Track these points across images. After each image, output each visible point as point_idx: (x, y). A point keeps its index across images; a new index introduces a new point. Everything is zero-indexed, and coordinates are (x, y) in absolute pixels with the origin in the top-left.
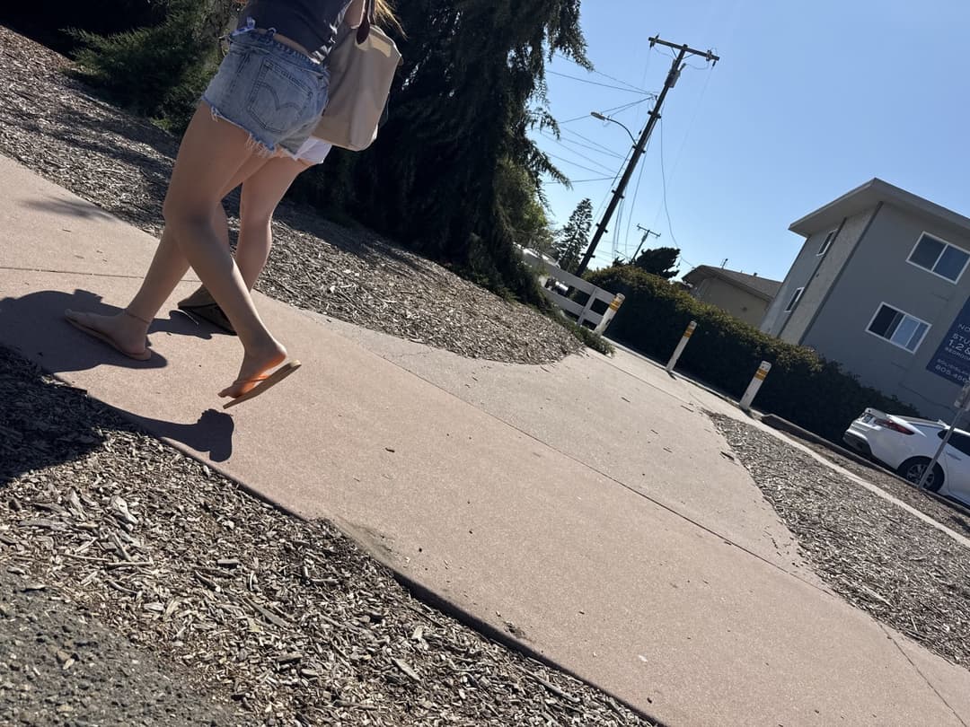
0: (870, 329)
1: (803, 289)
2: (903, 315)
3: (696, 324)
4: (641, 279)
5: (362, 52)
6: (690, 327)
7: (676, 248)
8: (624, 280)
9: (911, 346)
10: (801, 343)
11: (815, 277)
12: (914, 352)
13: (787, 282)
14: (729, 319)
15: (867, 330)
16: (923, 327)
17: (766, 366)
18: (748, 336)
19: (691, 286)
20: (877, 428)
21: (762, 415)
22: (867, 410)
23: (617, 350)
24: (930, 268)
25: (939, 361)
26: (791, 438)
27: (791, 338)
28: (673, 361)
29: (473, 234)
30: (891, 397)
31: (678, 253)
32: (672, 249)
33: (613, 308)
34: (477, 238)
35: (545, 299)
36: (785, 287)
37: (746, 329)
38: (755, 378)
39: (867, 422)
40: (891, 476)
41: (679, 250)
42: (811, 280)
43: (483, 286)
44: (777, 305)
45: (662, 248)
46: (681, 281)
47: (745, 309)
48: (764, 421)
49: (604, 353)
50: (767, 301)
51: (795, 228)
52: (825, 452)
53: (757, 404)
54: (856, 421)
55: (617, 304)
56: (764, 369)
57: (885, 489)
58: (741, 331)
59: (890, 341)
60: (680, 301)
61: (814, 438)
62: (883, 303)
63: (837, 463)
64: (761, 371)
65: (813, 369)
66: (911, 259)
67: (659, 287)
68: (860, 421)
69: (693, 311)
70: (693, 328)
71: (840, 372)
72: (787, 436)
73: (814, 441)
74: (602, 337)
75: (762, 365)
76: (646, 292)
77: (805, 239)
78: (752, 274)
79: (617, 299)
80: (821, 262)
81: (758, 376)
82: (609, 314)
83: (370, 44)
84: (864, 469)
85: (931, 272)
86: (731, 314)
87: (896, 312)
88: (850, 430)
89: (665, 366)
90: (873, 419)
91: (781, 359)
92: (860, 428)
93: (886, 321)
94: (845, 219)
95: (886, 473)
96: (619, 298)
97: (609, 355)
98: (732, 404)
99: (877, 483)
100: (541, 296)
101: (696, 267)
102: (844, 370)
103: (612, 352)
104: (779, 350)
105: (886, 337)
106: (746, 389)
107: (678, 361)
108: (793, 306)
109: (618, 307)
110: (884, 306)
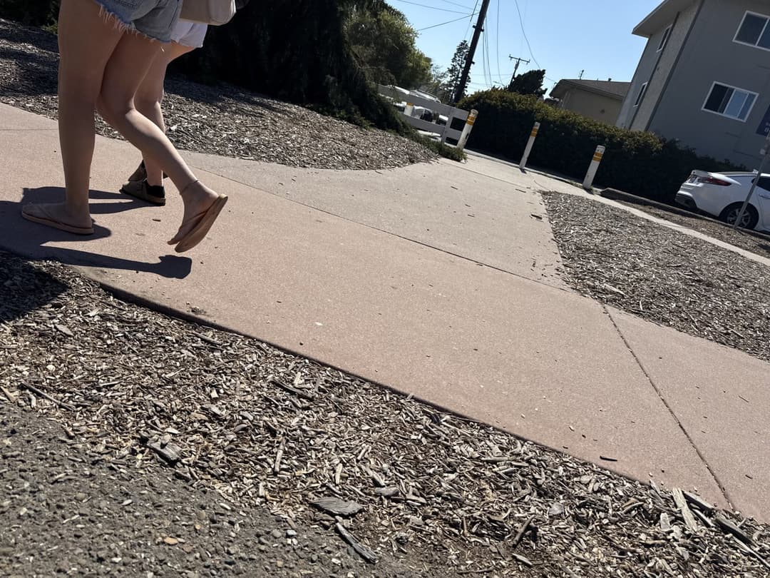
0: (705, 108)
1: (646, 83)
2: (732, 90)
3: (539, 124)
4: (503, 97)
6: (535, 127)
7: (541, 70)
8: (488, 101)
9: (742, 116)
10: (647, 129)
11: (656, 72)
12: (745, 121)
13: (635, 81)
14: (581, 119)
15: (703, 109)
16: (752, 97)
17: (600, 149)
18: (597, 131)
19: (557, 100)
20: (701, 185)
21: (601, 190)
22: (692, 173)
23: (468, 156)
24: (755, 44)
25: (767, 124)
26: (625, 204)
27: (639, 127)
28: (524, 160)
29: (329, 76)
30: (724, 162)
31: (544, 73)
32: (539, 71)
33: (470, 123)
34: (332, 78)
35: (403, 123)
36: (633, 87)
37: (595, 125)
38: (593, 161)
39: (692, 182)
40: (712, 221)
41: (544, 71)
42: (653, 73)
43: (342, 119)
44: (627, 102)
45: (530, 72)
46: (549, 97)
47: (603, 111)
48: (602, 195)
49: (459, 161)
50: (619, 100)
51: (638, 31)
52: (653, 211)
53: (597, 182)
54: (685, 183)
55: (472, 119)
56: (599, 152)
57: (702, 232)
58: (591, 127)
59: (724, 115)
60: (538, 110)
61: (645, 201)
62: (715, 82)
63: (662, 218)
64: (597, 154)
65: (655, 149)
66: (737, 39)
67: (519, 102)
68: (687, 183)
69: (549, 118)
70: (538, 128)
71: (680, 148)
72: (621, 203)
73: (645, 204)
74: (464, 150)
75: (597, 149)
76: (509, 108)
77: (647, 39)
78: (607, 80)
79: (471, 115)
80: (662, 54)
81: (595, 159)
82: (467, 129)
84: (686, 219)
85: (756, 46)
86: (583, 115)
87: (727, 88)
88: (680, 192)
89: (518, 164)
90: (698, 178)
92: (688, 188)
93: (719, 98)
94: (678, 14)
95: (705, 219)
96: (473, 114)
97: (463, 161)
98: (577, 186)
99: (696, 228)
100: (398, 121)
101: (557, 82)
102: (681, 146)
103: (465, 159)
105: (720, 112)
106: (587, 171)
107: (528, 158)
108: (639, 101)
109: (474, 121)
110: (716, 85)
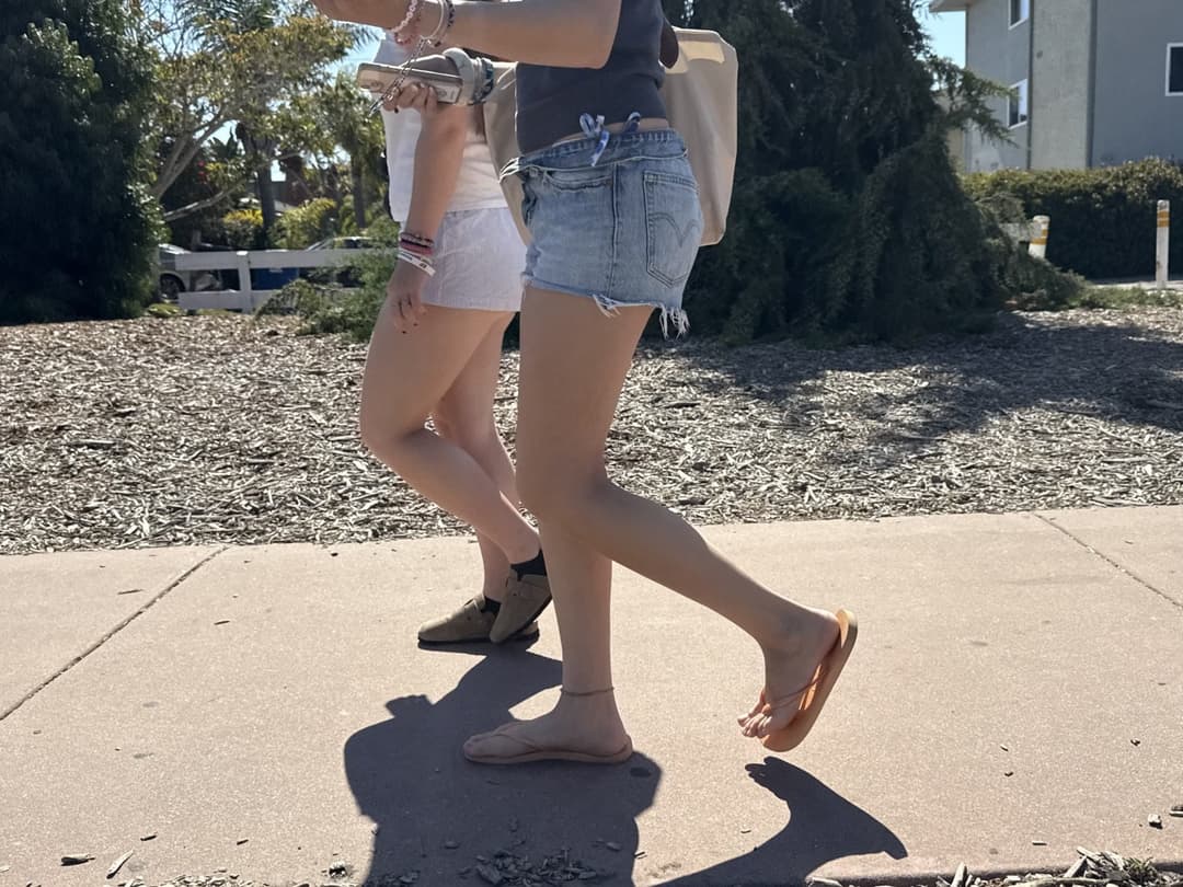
1: (1024, 85)
3: (1167, 203)
5: (682, 76)
6: (1160, 211)
11: (1035, 59)
15: (1167, 94)
28: (1162, 270)
33: (1041, 242)
42: (1030, 64)
55: (1041, 232)
62: (1169, 46)
70: (1167, 210)
79: (1043, 227)
80: (1032, 30)
83: (685, 58)
91: (1131, 193)
96: (1041, 222)
104: (1121, 184)
107: (1169, 266)
109: (1045, 237)
110: (1173, 49)
